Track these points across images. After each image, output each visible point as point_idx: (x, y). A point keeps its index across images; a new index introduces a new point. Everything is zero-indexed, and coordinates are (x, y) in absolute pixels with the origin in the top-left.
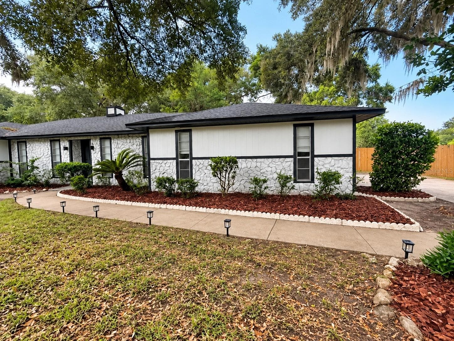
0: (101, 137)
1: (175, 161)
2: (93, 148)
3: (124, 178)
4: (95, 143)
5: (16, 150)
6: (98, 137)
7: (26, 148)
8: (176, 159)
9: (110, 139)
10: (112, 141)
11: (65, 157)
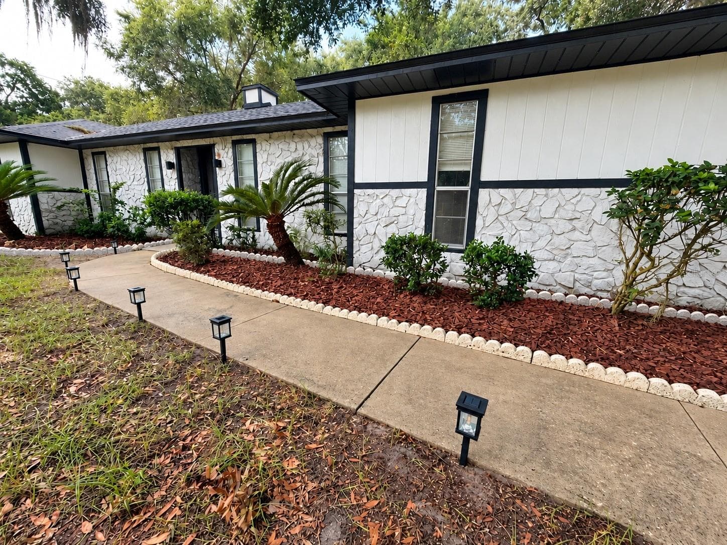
0: (235, 138)
1: (423, 192)
2: (219, 164)
3: (289, 232)
4: (224, 153)
5: (92, 171)
6: (230, 139)
7: (107, 165)
8: (428, 185)
9: (253, 142)
10: (258, 146)
11: (171, 184)
